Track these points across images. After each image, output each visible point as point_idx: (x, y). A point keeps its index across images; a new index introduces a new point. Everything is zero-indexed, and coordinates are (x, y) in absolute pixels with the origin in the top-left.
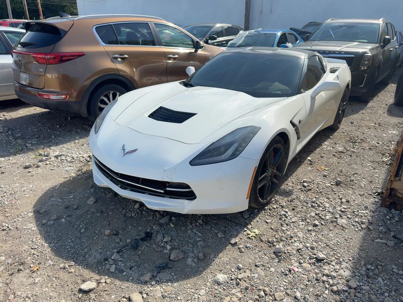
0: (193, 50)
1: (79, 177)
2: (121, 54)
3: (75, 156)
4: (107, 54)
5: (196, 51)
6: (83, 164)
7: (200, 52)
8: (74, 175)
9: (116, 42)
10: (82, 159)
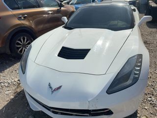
0: (59, 8)
1: (17, 98)
2: (23, 14)
3: (9, 81)
4: (14, 16)
5: (60, 8)
6: (16, 87)
7: (62, 8)
8: (12, 97)
9: (19, 8)
10: (14, 83)
